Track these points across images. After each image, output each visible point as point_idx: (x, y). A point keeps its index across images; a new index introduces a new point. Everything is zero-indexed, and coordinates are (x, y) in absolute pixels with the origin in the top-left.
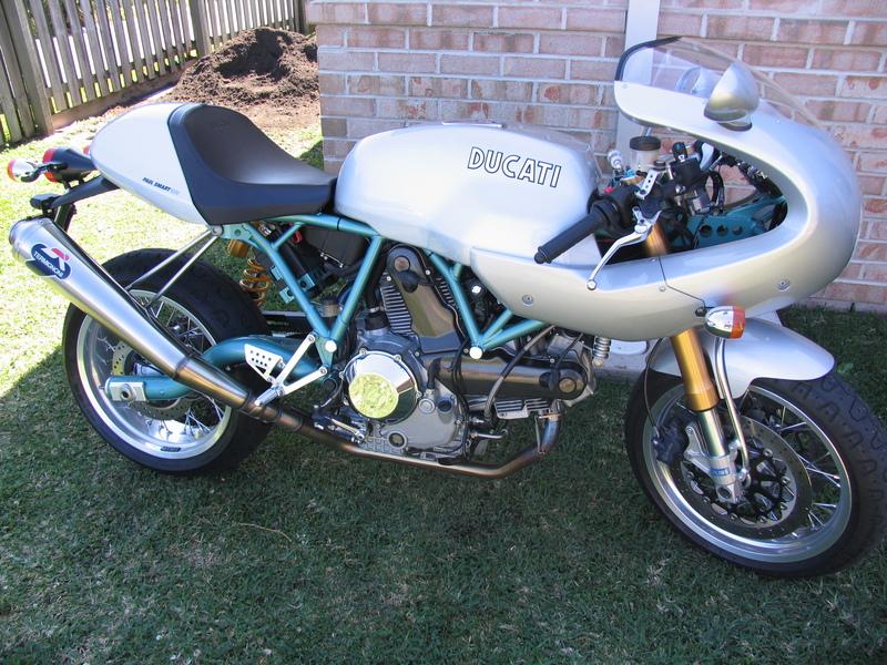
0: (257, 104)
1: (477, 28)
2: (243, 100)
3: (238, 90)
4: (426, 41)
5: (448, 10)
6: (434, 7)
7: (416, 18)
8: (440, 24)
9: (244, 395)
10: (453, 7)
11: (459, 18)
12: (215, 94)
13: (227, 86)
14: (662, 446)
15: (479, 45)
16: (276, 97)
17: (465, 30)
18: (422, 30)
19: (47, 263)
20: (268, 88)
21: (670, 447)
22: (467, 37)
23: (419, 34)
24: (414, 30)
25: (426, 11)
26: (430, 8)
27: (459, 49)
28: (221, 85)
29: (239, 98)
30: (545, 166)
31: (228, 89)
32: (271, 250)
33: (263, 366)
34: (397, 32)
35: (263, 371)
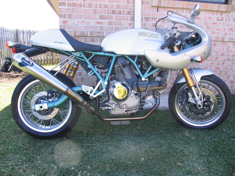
0: (15, 78)
1: (101, 37)
2: (11, 77)
3: (9, 75)
4: (88, 40)
5: (93, 33)
6: (90, 32)
7: (86, 35)
8: (92, 36)
9: (83, 99)
10: (95, 32)
11: (96, 35)
12: (2, 76)
13: (5, 74)
14: (182, 100)
15: (100, 41)
16: (21, 76)
17: (97, 37)
18: (87, 38)
19: (26, 62)
20: (18, 74)
21: (185, 100)
22: (98, 39)
23: (86, 39)
24: (85, 38)
25: (88, 33)
26: (89, 32)
27: (96, 42)
28: (3, 74)
29: (10, 77)
30: (155, 35)
31: (6, 75)
32: (87, 61)
33: (88, 90)
34: (81, 38)
35: (88, 92)
